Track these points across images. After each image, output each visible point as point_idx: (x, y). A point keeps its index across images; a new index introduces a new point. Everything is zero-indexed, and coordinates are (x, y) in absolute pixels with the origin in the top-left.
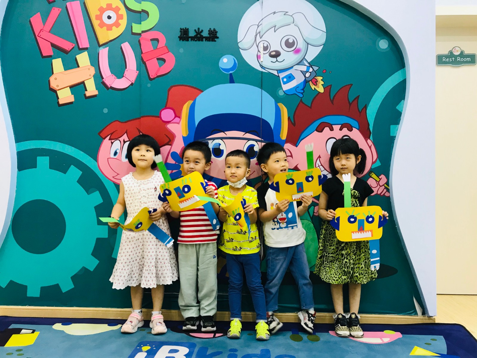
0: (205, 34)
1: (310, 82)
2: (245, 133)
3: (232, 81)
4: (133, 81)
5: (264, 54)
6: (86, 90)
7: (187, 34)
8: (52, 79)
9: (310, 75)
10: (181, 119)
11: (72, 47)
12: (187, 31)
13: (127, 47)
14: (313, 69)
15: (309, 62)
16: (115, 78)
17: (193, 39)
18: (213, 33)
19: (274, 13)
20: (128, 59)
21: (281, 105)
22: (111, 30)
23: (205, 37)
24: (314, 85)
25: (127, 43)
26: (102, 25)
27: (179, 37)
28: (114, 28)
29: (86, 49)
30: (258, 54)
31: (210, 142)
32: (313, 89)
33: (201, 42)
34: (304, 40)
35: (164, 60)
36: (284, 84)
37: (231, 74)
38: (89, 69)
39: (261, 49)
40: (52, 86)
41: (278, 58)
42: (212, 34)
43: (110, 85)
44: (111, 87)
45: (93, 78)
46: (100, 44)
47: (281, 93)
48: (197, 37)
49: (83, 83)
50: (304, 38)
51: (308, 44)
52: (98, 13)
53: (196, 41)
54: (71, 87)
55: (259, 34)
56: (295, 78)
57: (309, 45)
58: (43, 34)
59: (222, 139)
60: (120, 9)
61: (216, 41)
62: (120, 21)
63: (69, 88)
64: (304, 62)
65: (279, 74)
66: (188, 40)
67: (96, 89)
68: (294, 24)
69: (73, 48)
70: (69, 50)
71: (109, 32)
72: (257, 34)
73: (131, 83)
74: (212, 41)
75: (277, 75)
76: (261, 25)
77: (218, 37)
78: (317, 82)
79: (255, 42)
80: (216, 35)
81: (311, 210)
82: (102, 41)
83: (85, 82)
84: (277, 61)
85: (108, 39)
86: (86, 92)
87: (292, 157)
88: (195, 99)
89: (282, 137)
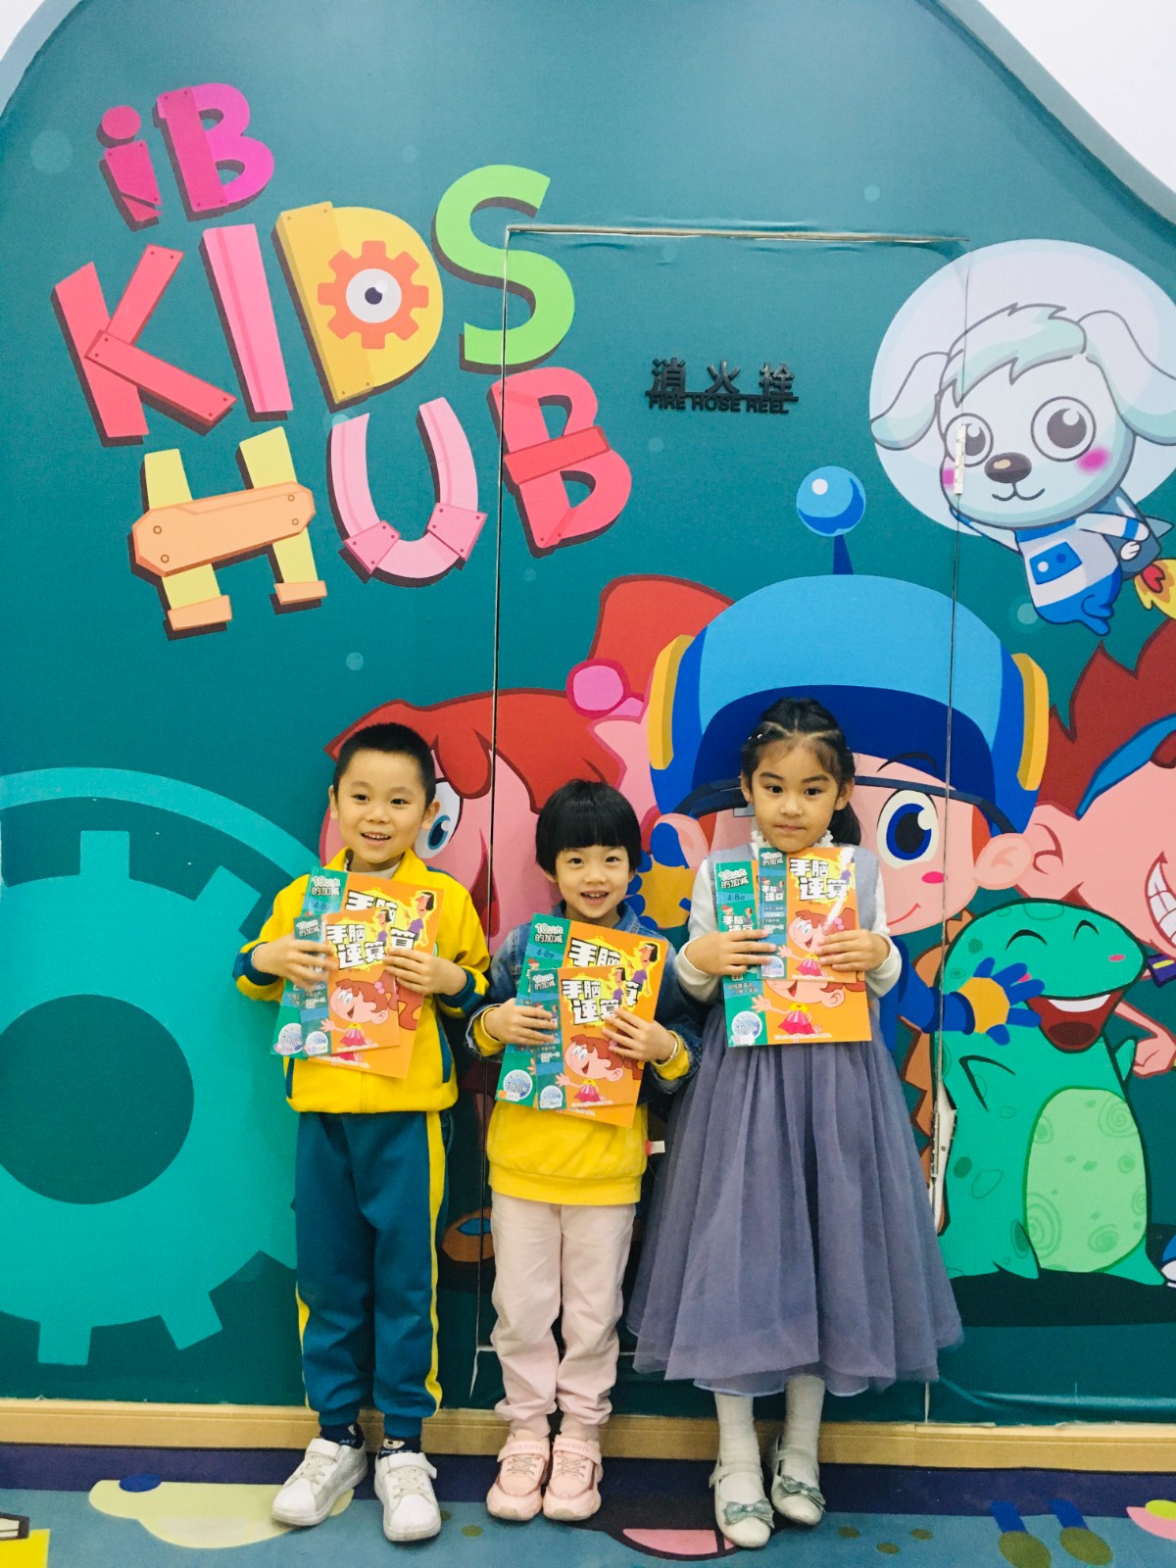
0: (748, 386)
1: (1138, 580)
2: (885, 761)
3: (842, 564)
4: (466, 551)
5: (967, 466)
6: (280, 581)
7: (678, 385)
8: (142, 530)
9: (1139, 551)
10: (648, 703)
11: (226, 405)
12: (679, 372)
13: (440, 418)
14: (1151, 532)
15: (1135, 501)
16: (393, 537)
17: (701, 401)
18: (777, 382)
19: (1013, 309)
20: (447, 465)
21: (1024, 662)
22: (381, 345)
23: (743, 397)
24: (1154, 591)
25: (442, 401)
26: (344, 323)
27: (647, 394)
28: (391, 338)
29: (276, 418)
30: (946, 467)
32: (1149, 606)
33: (729, 413)
34: (1122, 417)
35: (589, 482)
36: (1038, 583)
37: (840, 540)
38: (291, 497)
39: (958, 449)
40: (142, 558)
41: (1019, 484)
42: (775, 387)
43: (373, 563)
44: (377, 570)
45: (305, 534)
46: (337, 402)
47: (1026, 616)
48: (719, 397)
49: (267, 550)
50: (1122, 412)
51: (1135, 434)
52: (330, 277)
53: (709, 409)
54: (218, 565)
55: (951, 389)
56: (1080, 563)
57: (1138, 438)
58: (106, 352)
60: (415, 266)
61: (787, 412)
62: (416, 314)
63: (210, 566)
64: (1116, 505)
65: (1021, 544)
66: (681, 407)
67: (320, 578)
68: (1085, 354)
69: (229, 410)
70: (211, 419)
71: (372, 353)
72: (943, 387)
73: (457, 557)
74: (772, 411)
75: (1015, 547)
76: (961, 355)
77: (796, 400)
78: (1164, 578)
79: (936, 420)
80: (786, 391)
81: (1123, 1055)
82: (342, 390)
83: (276, 547)
84: (1015, 493)
85: (368, 384)
86: (279, 587)
87: (1061, 857)
88: (704, 631)
89: (1026, 780)
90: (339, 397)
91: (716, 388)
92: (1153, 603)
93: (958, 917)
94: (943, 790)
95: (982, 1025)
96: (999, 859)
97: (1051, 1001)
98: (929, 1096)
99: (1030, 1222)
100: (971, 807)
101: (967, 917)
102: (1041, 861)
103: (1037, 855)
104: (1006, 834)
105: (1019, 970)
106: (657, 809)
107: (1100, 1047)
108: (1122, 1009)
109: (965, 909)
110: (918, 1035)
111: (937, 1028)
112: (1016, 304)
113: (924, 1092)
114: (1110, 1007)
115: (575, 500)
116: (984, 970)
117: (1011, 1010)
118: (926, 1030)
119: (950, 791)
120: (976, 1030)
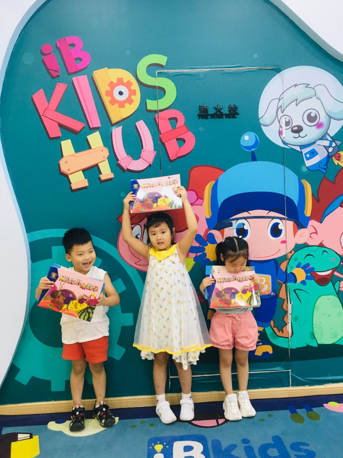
0: (225, 111)
1: (333, 158)
2: (269, 211)
3: (254, 159)
4: (151, 162)
5: (286, 129)
6: (101, 174)
7: (206, 112)
8: (62, 162)
9: (333, 150)
10: (204, 200)
12: (206, 109)
13: (142, 126)
14: (336, 144)
15: (332, 136)
16: (131, 159)
17: (213, 116)
19: (296, 85)
20: (144, 138)
21: (304, 182)
22: (124, 107)
23: (225, 114)
24: (338, 160)
25: (142, 121)
26: (113, 101)
27: (198, 115)
28: (127, 105)
29: (97, 129)
30: (280, 130)
31: (234, 222)
32: (337, 164)
33: (221, 119)
34: (327, 113)
35: (184, 140)
36: (307, 160)
37: (253, 152)
38: (102, 150)
39: (283, 125)
40: (62, 170)
41: (300, 133)
42: (233, 111)
43: (126, 167)
44: (127, 169)
45: (107, 160)
46: (113, 123)
47: (304, 169)
48: (218, 115)
49: (97, 165)
51: (331, 118)
52: (109, 89)
53: (215, 118)
54: (84, 171)
55: (280, 108)
56: (318, 154)
57: (331, 119)
58: (48, 114)
59: (245, 218)
60: (131, 84)
61: (236, 118)
62: (133, 97)
63: (81, 171)
64: (327, 137)
65: (302, 150)
66: (207, 118)
67: (112, 172)
68: (316, 97)
69: (83, 127)
70: (79, 130)
71: (122, 109)
72: (278, 108)
73: (149, 164)
74: (232, 118)
75: (300, 151)
76: (282, 99)
77: (239, 114)
78: (340, 157)
79: (277, 117)
80: (236, 112)
81: (337, 286)
82: (114, 120)
83: (99, 164)
84: (299, 136)
85: (121, 118)
86: (101, 176)
87: (317, 233)
88: (218, 179)
89: (307, 213)
90: (113, 122)
91: (216, 113)
92: (338, 163)
93: (291, 252)
94: (285, 218)
95: (299, 281)
96: (301, 236)
97: (317, 273)
98: (286, 300)
99: (315, 332)
100: (292, 222)
101: (293, 252)
102: (312, 235)
103: (311, 234)
104: (302, 229)
105: (308, 265)
106: (208, 229)
107: (330, 284)
108: (336, 273)
109: (293, 250)
110: (282, 284)
111: (287, 282)
112: (297, 84)
113: (285, 299)
114: (332, 273)
115: (180, 146)
116: (298, 266)
117: (306, 276)
118: (284, 283)
119: (287, 218)
120: (297, 282)
